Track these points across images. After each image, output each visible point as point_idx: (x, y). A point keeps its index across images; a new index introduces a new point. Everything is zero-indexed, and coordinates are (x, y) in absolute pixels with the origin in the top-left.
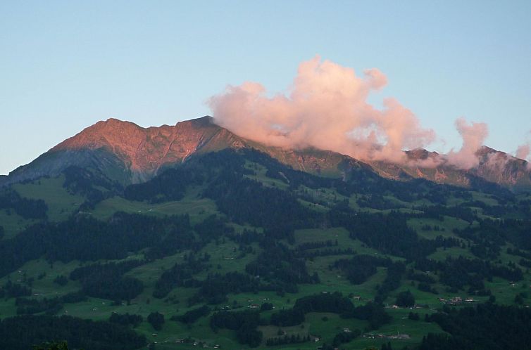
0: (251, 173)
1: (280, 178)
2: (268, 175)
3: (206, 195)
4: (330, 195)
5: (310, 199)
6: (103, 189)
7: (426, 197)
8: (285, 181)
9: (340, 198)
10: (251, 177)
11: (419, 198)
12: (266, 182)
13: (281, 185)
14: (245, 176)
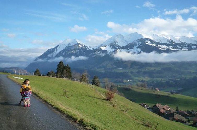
0: (147, 43)
1: (154, 44)
2: (151, 43)
3: (138, 47)
4: (165, 47)
5: (161, 47)
6: (117, 47)
7: (187, 46)
8: (155, 44)
9: (168, 47)
10: (148, 44)
11: (185, 46)
12: (151, 44)
13: (154, 45)
14: (146, 44)
